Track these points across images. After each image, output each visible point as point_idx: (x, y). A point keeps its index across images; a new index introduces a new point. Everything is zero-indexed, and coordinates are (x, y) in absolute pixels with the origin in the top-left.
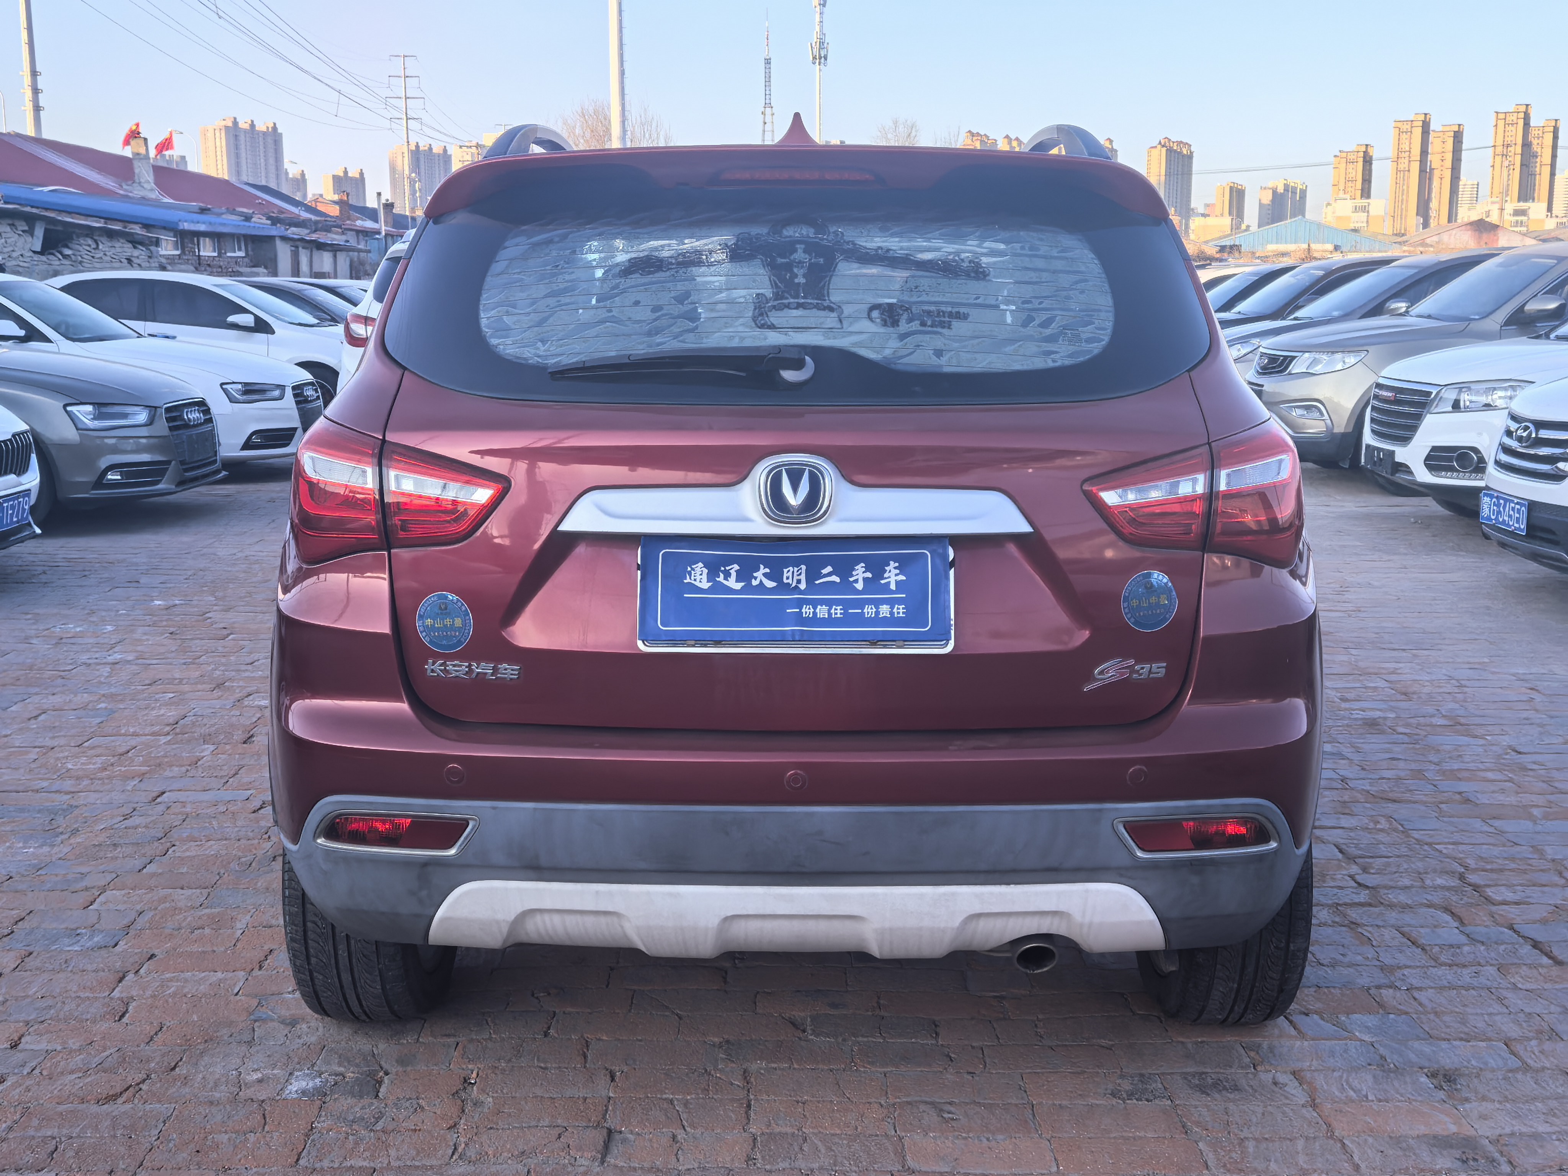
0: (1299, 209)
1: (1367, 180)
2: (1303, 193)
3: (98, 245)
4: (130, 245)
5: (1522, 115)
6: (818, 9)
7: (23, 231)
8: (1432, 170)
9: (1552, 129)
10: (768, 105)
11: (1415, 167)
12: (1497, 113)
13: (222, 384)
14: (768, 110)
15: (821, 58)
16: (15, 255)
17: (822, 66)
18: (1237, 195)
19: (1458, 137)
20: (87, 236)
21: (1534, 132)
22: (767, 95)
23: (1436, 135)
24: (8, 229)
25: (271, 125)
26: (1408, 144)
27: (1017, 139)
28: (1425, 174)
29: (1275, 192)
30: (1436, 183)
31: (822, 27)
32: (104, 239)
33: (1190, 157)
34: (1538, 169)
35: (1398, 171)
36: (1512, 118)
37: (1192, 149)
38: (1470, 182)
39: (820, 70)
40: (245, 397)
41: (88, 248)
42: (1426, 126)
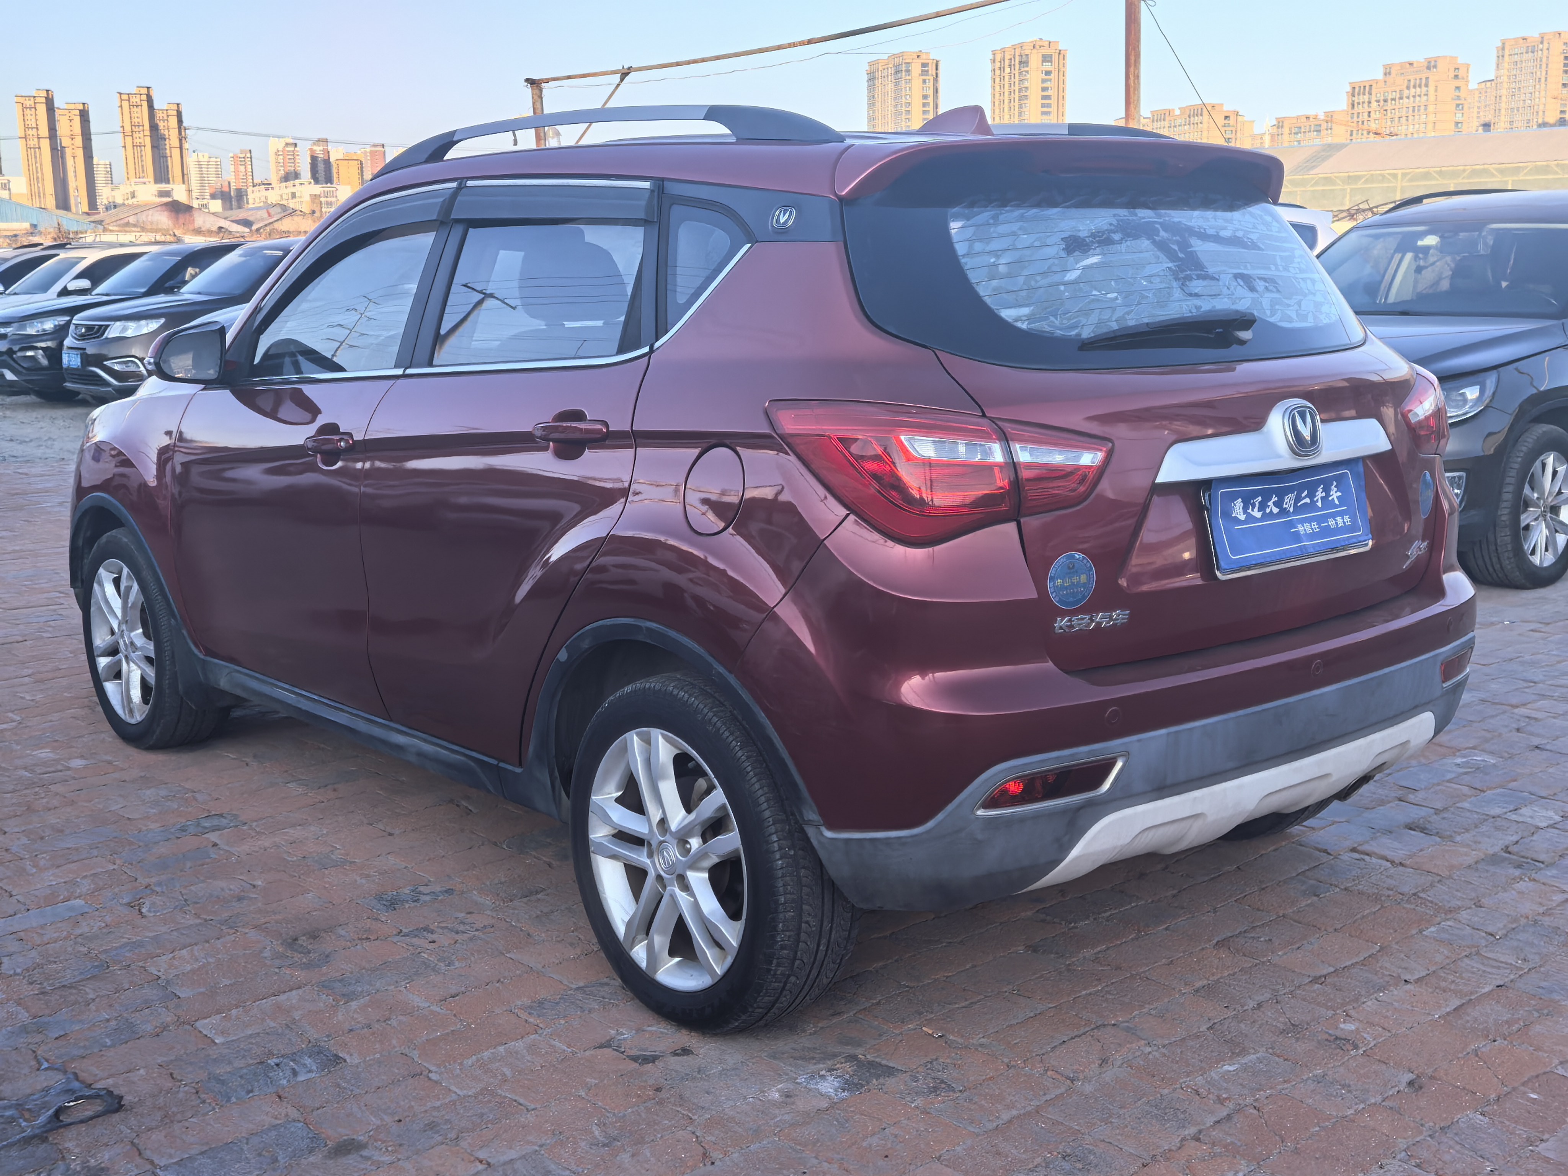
5: (144, 97)
8: (63, 149)
9: (175, 113)
11: (46, 144)
12: (120, 94)
19: (84, 115)
21: (159, 115)
23: (61, 112)
26: (34, 120)
28: (58, 153)
30: (70, 162)
34: (168, 151)
35: (28, 148)
36: (135, 100)
38: (102, 162)
42: (50, 103)
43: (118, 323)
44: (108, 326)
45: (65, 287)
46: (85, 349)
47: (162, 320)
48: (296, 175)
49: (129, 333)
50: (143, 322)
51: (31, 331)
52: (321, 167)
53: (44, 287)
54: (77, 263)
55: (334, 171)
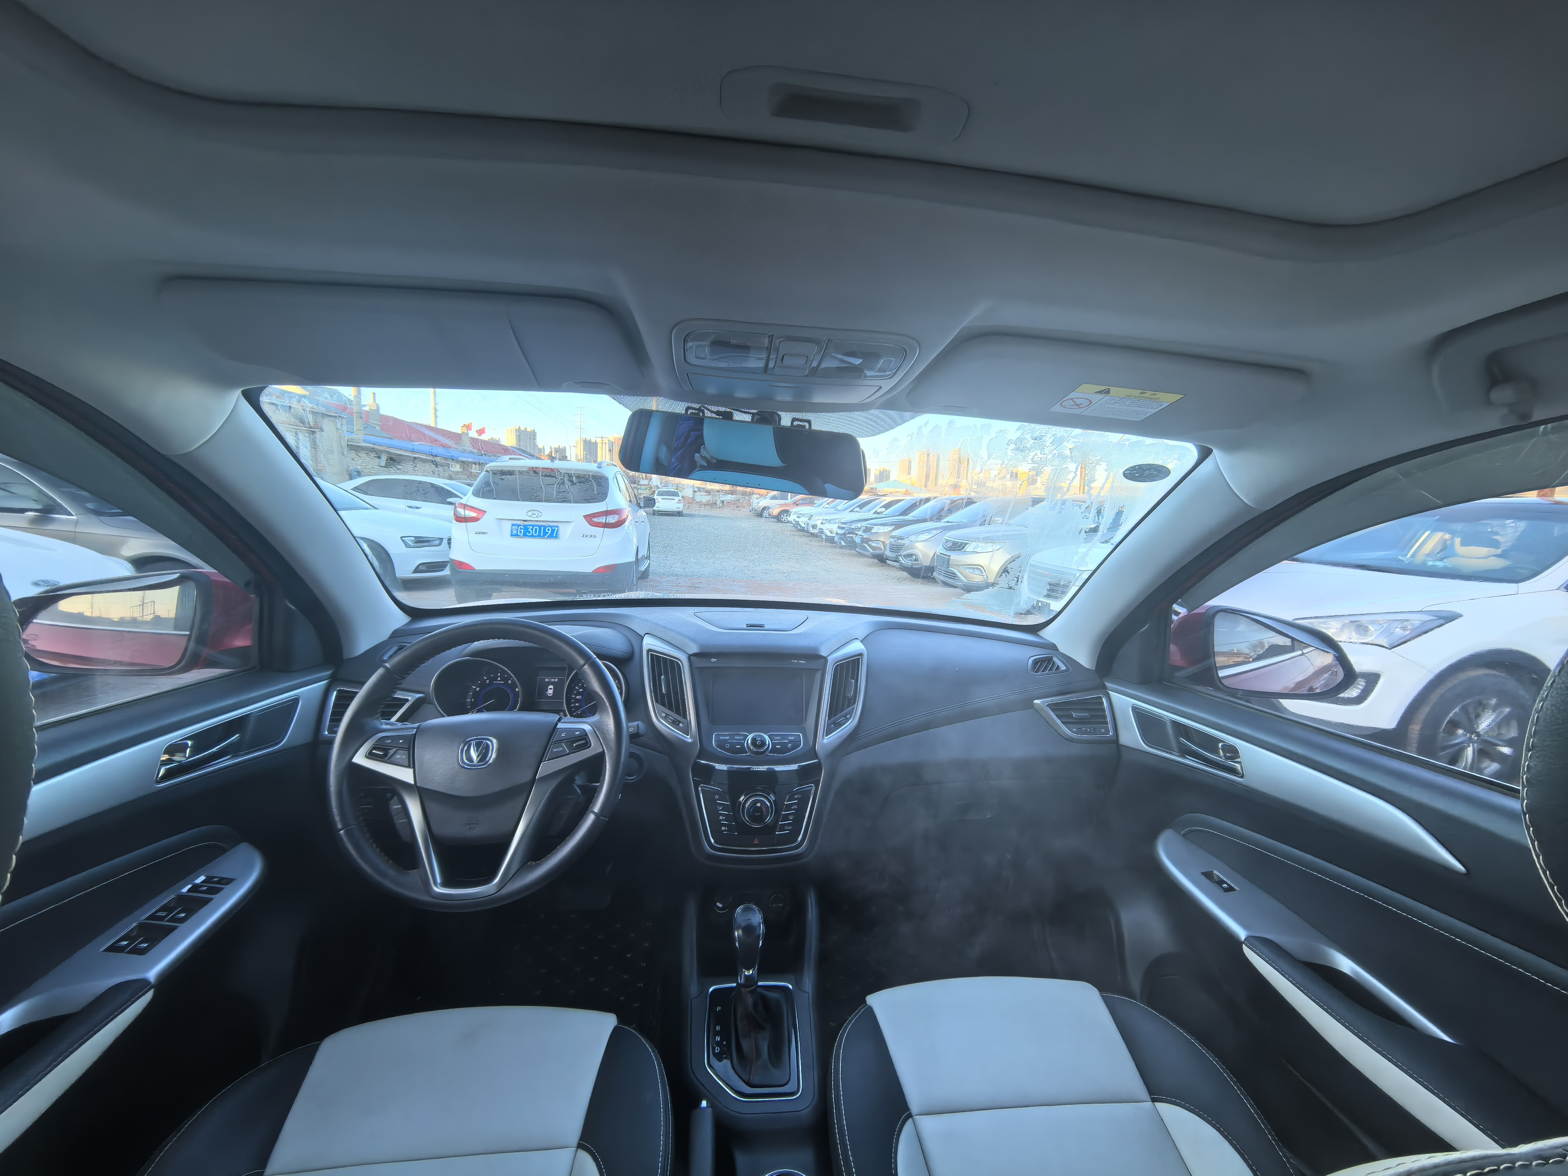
0: (888, 478)
1: (910, 468)
2: (889, 472)
3: (418, 466)
7: (374, 457)
13: (402, 537)
16: (368, 467)
24: (365, 455)
25: (533, 429)
29: (880, 471)
32: (422, 464)
40: (416, 544)
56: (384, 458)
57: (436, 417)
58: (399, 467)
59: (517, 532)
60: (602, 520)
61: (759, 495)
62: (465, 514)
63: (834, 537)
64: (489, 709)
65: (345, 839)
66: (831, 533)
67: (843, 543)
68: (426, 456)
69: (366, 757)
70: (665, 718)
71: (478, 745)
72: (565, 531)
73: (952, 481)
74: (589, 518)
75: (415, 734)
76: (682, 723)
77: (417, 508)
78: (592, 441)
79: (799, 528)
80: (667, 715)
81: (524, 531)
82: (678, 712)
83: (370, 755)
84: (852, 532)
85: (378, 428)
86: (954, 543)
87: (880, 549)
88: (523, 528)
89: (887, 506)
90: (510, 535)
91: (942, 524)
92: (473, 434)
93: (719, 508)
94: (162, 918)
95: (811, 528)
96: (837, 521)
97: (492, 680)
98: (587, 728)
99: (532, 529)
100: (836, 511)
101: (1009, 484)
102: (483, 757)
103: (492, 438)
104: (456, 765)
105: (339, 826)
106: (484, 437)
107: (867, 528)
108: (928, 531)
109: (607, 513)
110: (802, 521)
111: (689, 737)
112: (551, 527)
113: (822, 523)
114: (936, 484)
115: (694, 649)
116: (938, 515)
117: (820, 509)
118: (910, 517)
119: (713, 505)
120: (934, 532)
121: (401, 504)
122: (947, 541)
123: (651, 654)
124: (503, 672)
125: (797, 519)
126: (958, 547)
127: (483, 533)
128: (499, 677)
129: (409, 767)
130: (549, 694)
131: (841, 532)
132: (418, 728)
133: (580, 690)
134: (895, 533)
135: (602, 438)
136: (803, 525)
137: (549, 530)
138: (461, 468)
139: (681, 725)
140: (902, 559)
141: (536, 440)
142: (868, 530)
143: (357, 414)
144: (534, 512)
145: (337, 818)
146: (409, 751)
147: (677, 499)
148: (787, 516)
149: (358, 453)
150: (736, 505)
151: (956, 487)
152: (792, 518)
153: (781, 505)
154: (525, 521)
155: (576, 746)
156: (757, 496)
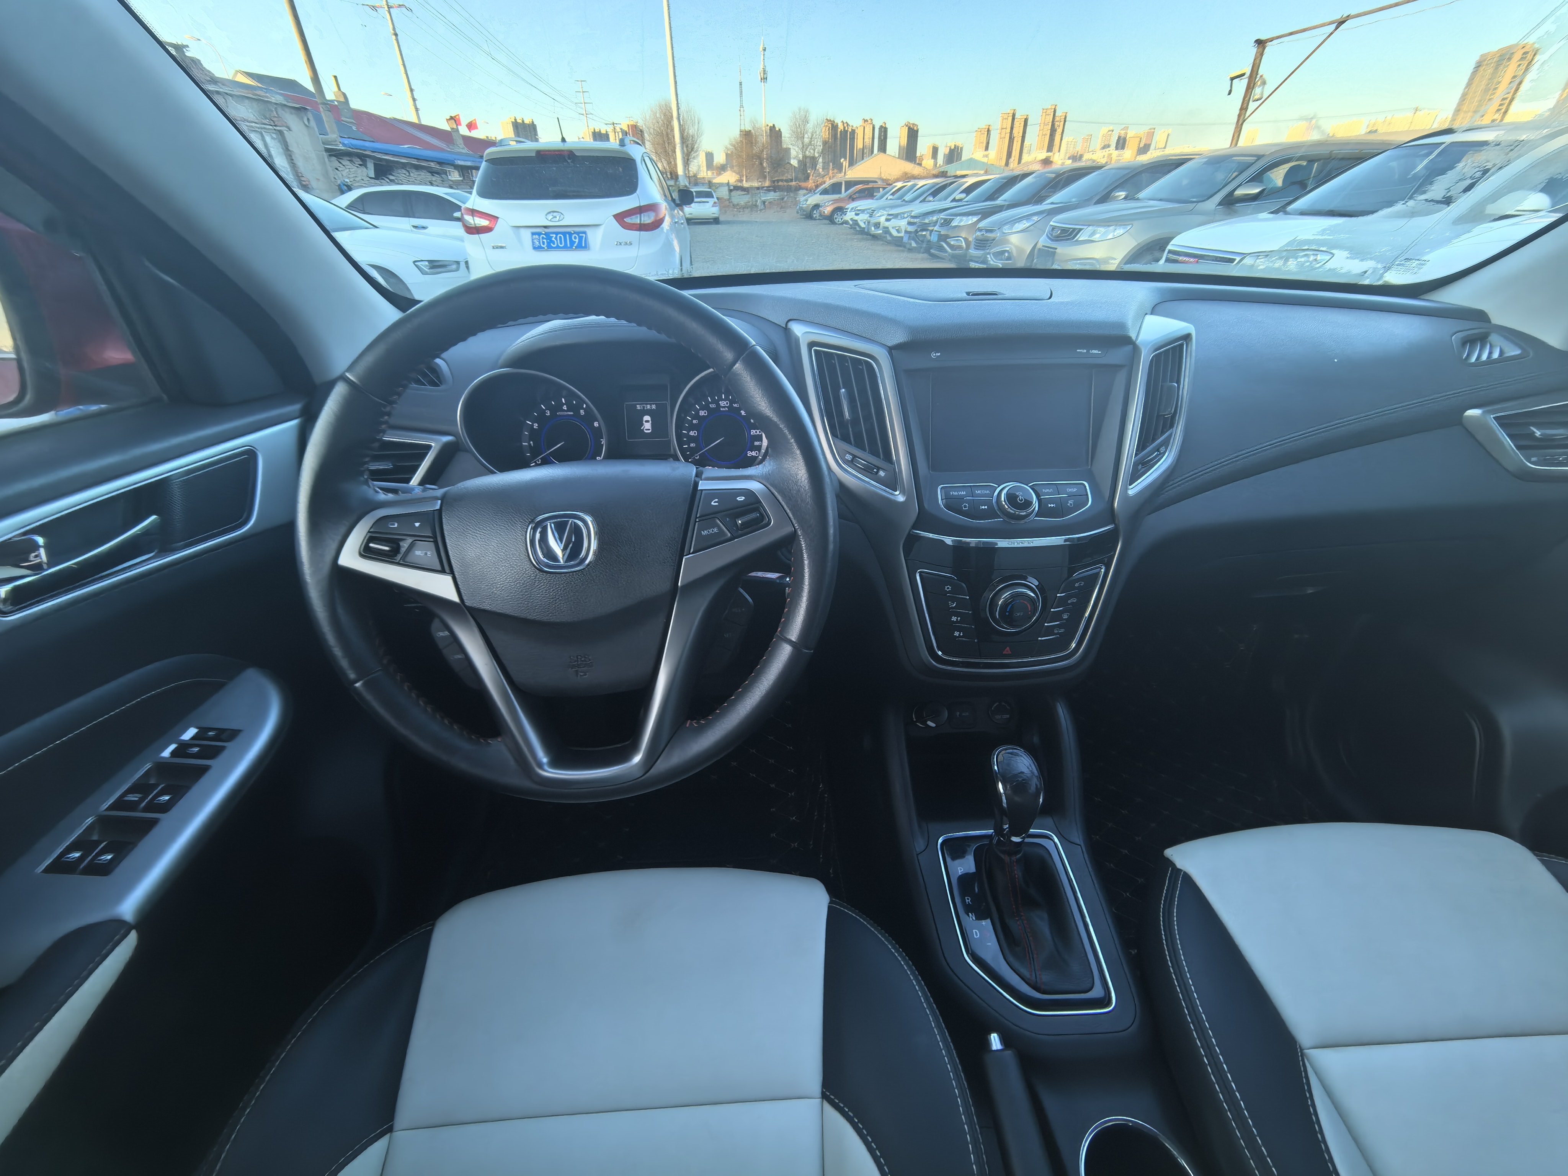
0: (960, 156)
1: (988, 141)
2: (962, 148)
3: (409, 173)
4: (429, 174)
5: (1053, 110)
6: (762, 52)
7: (360, 165)
8: (1014, 137)
9: (1064, 118)
10: (742, 106)
11: (1007, 136)
12: (1043, 110)
13: (414, 262)
14: (742, 109)
15: (764, 79)
16: (357, 179)
17: (765, 84)
18: (935, 150)
19: (1026, 121)
20: (403, 168)
21: (1057, 119)
22: (741, 101)
23: (1017, 120)
24: (348, 163)
25: (531, 121)
26: (1006, 125)
27: (846, 123)
28: (1011, 139)
29: (950, 149)
30: (1015, 144)
31: (764, 62)
32: (414, 171)
33: (917, 131)
34: (1056, 137)
35: (1001, 138)
36: (1048, 112)
37: (918, 127)
38: (1028, 144)
39: (764, 85)
40: (432, 270)
41: (404, 175)
42: (1014, 116)
43: (958, 217)
44: (953, 219)
45: (955, 198)
46: (940, 232)
47: (980, 216)
48: (1109, 146)
49: (962, 224)
50: (970, 217)
51: (927, 221)
52: (1121, 141)
53: (946, 198)
54: (964, 184)
55: (1127, 143)
56: (371, 165)
57: (417, 110)
58: (392, 177)
59: (540, 243)
60: (636, 220)
61: (807, 190)
62: (475, 224)
63: (902, 237)
64: (563, 457)
65: (369, 697)
66: (898, 231)
67: (914, 244)
68: (417, 162)
69: (361, 555)
70: (851, 463)
71: (560, 529)
72: (595, 238)
73: (1043, 155)
74: (620, 218)
75: (440, 511)
76: (883, 469)
77: (424, 228)
78: (602, 132)
79: (858, 229)
80: (854, 456)
81: (547, 241)
82: (874, 453)
83: (367, 552)
84: (924, 227)
85: (354, 128)
86: (1064, 230)
87: (960, 247)
88: (545, 237)
89: (969, 190)
90: (531, 247)
91: (1045, 206)
92: (464, 131)
93: (761, 210)
94: (133, 806)
95: (873, 228)
96: (906, 216)
97: (554, 410)
98: (755, 486)
99: (556, 238)
100: (904, 203)
101: (1115, 154)
102: (574, 549)
103: (487, 137)
104: (527, 565)
105: (352, 676)
106: (474, 134)
107: (945, 220)
108: (1028, 217)
109: (640, 210)
110: (862, 219)
111: (897, 493)
112: (578, 233)
113: (887, 220)
114: (1019, 162)
115: (898, 337)
116: (1037, 196)
117: (883, 202)
118: (999, 201)
119: (753, 207)
120: (1035, 218)
121: (405, 223)
122: (1054, 228)
123: (816, 351)
124: (571, 395)
125: (856, 218)
126: (1067, 235)
127: (502, 247)
128: (564, 404)
129: (442, 571)
130: (646, 430)
131: (911, 229)
132: (443, 498)
133: (695, 422)
134: (982, 225)
135: (613, 124)
136: (863, 225)
137: (575, 238)
138: (460, 176)
139: (882, 474)
140: (989, 259)
141: (537, 135)
142: (947, 223)
143: (324, 106)
144: (555, 214)
145: (344, 663)
146: (436, 542)
147: (711, 201)
148: (841, 215)
149: (340, 160)
150: (781, 205)
151: (1047, 162)
152: (849, 216)
153: (835, 201)
154: (545, 227)
155: (742, 524)
156: (805, 191)
